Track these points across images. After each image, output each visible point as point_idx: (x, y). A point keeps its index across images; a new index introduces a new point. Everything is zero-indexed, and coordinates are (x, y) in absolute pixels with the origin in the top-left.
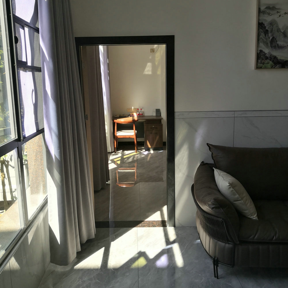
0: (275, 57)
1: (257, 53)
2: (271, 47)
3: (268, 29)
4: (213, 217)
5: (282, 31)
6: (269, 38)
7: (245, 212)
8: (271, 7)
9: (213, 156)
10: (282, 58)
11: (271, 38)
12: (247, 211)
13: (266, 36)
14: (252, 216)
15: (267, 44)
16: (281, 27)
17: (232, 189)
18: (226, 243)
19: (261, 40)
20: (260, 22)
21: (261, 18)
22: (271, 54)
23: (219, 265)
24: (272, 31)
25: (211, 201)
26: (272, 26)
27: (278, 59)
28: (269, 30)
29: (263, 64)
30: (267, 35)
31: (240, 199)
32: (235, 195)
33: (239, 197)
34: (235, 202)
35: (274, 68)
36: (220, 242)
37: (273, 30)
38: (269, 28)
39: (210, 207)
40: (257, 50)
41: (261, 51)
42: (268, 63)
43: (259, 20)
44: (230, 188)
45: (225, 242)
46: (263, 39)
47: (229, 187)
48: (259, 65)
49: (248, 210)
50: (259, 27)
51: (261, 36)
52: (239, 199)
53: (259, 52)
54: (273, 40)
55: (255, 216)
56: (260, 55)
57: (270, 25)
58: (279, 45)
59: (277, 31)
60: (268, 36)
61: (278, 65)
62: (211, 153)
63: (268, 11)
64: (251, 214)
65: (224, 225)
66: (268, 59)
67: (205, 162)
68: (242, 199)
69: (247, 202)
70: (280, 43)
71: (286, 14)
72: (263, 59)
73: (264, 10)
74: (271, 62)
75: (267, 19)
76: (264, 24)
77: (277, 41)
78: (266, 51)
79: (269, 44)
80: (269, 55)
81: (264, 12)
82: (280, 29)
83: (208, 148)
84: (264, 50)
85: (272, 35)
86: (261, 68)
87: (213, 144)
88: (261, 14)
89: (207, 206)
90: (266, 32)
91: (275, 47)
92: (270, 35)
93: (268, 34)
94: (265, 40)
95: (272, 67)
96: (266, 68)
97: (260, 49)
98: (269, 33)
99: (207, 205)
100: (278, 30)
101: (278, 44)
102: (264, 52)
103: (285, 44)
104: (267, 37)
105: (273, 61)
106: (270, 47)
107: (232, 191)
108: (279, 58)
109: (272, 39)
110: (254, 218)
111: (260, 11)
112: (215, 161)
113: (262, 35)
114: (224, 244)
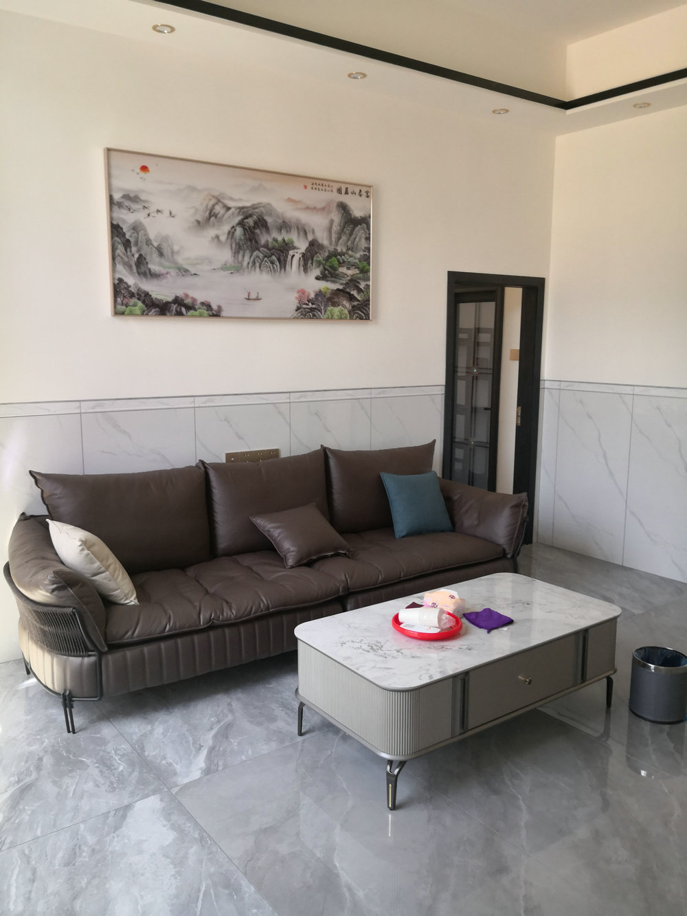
0: (147, 294)
1: (114, 284)
2: (139, 273)
3: (130, 239)
4: (54, 609)
5: (156, 244)
6: (133, 255)
7: (114, 593)
8: (132, 195)
9: (44, 496)
10: (159, 297)
11: (137, 256)
12: (119, 591)
13: (126, 251)
14: (127, 599)
15: (130, 267)
16: (152, 236)
17: (86, 552)
18: (83, 656)
19: (119, 258)
20: (115, 223)
21: (115, 215)
22: (139, 288)
23: (75, 704)
24: (136, 244)
25: (49, 577)
26: (136, 234)
27: (152, 299)
28: (132, 240)
29: (127, 307)
30: (128, 250)
31: (103, 569)
32: (93, 563)
33: (101, 566)
34: (93, 578)
35: (147, 314)
36: (71, 659)
37: (139, 240)
38: (131, 236)
39: (47, 591)
40: (114, 279)
41: (120, 280)
42: (135, 305)
43: (111, 219)
44: (83, 550)
45: (81, 653)
46: (123, 257)
47: (81, 547)
48: (119, 307)
49: (119, 589)
50: (112, 232)
51: (118, 252)
52: (101, 570)
53: (117, 282)
54: (141, 261)
55: (132, 599)
56: (119, 289)
57: (132, 231)
58: (152, 271)
59: (146, 244)
60: (131, 252)
61: (153, 310)
62: (40, 490)
63: (127, 203)
64: (125, 596)
65: (76, 619)
66: (135, 296)
67: (29, 514)
68: (107, 569)
69: (117, 573)
70: (154, 267)
71: (160, 213)
72: (124, 297)
73: (120, 201)
74: (140, 304)
75: (127, 218)
76: (122, 229)
77: (147, 263)
78: (131, 280)
79: (134, 268)
80: (136, 289)
81: (120, 205)
82: (150, 240)
83: (33, 480)
84: (126, 280)
85: (138, 251)
86: (123, 313)
87: (43, 472)
88: (115, 208)
89: (41, 590)
90: (127, 244)
91: (145, 274)
92: (134, 249)
93: (130, 248)
94: (126, 259)
95: (143, 313)
96: (131, 314)
97: (117, 276)
98: (132, 245)
99: (41, 587)
100: (148, 242)
101: (149, 269)
102: (126, 283)
103: (163, 271)
104: (129, 254)
105: (144, 302)
106: (137, 274)
107: (88, 555)
108: (154, 296)
109: (138, 259)
110: (132, 601)
111: (112, 202)
112: (49, 506)
113: (120, 250)
114: (81, 658)
